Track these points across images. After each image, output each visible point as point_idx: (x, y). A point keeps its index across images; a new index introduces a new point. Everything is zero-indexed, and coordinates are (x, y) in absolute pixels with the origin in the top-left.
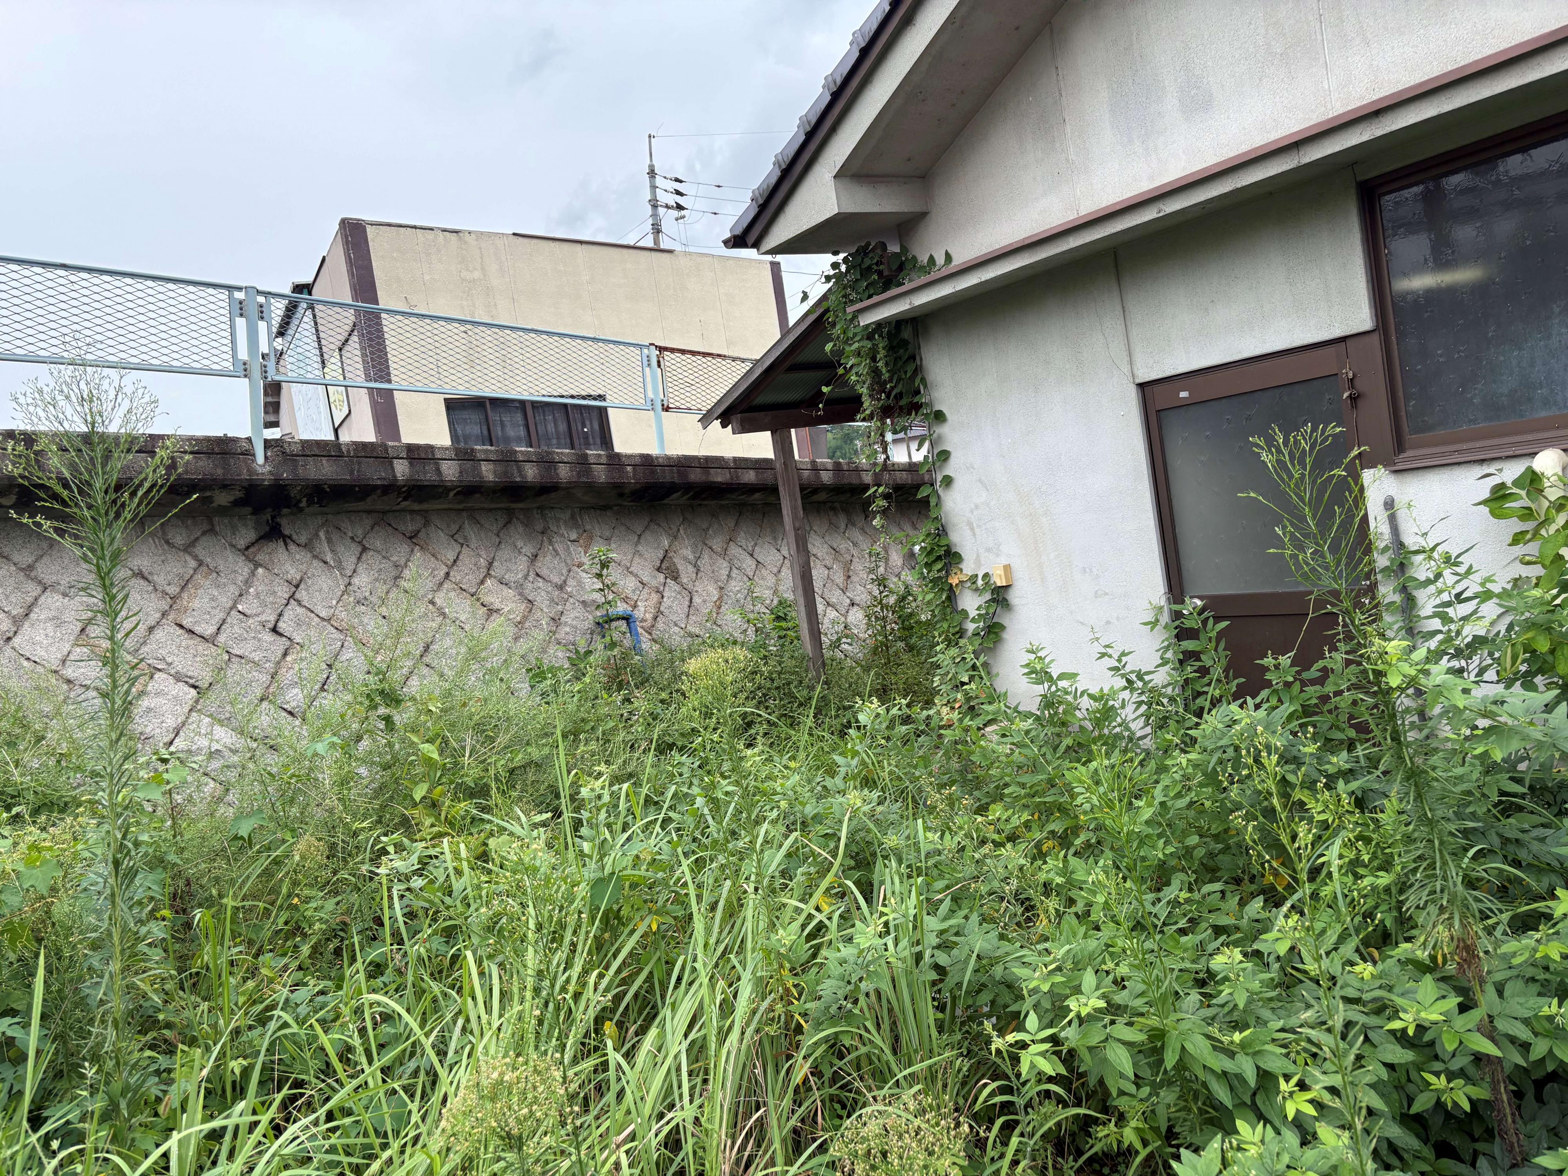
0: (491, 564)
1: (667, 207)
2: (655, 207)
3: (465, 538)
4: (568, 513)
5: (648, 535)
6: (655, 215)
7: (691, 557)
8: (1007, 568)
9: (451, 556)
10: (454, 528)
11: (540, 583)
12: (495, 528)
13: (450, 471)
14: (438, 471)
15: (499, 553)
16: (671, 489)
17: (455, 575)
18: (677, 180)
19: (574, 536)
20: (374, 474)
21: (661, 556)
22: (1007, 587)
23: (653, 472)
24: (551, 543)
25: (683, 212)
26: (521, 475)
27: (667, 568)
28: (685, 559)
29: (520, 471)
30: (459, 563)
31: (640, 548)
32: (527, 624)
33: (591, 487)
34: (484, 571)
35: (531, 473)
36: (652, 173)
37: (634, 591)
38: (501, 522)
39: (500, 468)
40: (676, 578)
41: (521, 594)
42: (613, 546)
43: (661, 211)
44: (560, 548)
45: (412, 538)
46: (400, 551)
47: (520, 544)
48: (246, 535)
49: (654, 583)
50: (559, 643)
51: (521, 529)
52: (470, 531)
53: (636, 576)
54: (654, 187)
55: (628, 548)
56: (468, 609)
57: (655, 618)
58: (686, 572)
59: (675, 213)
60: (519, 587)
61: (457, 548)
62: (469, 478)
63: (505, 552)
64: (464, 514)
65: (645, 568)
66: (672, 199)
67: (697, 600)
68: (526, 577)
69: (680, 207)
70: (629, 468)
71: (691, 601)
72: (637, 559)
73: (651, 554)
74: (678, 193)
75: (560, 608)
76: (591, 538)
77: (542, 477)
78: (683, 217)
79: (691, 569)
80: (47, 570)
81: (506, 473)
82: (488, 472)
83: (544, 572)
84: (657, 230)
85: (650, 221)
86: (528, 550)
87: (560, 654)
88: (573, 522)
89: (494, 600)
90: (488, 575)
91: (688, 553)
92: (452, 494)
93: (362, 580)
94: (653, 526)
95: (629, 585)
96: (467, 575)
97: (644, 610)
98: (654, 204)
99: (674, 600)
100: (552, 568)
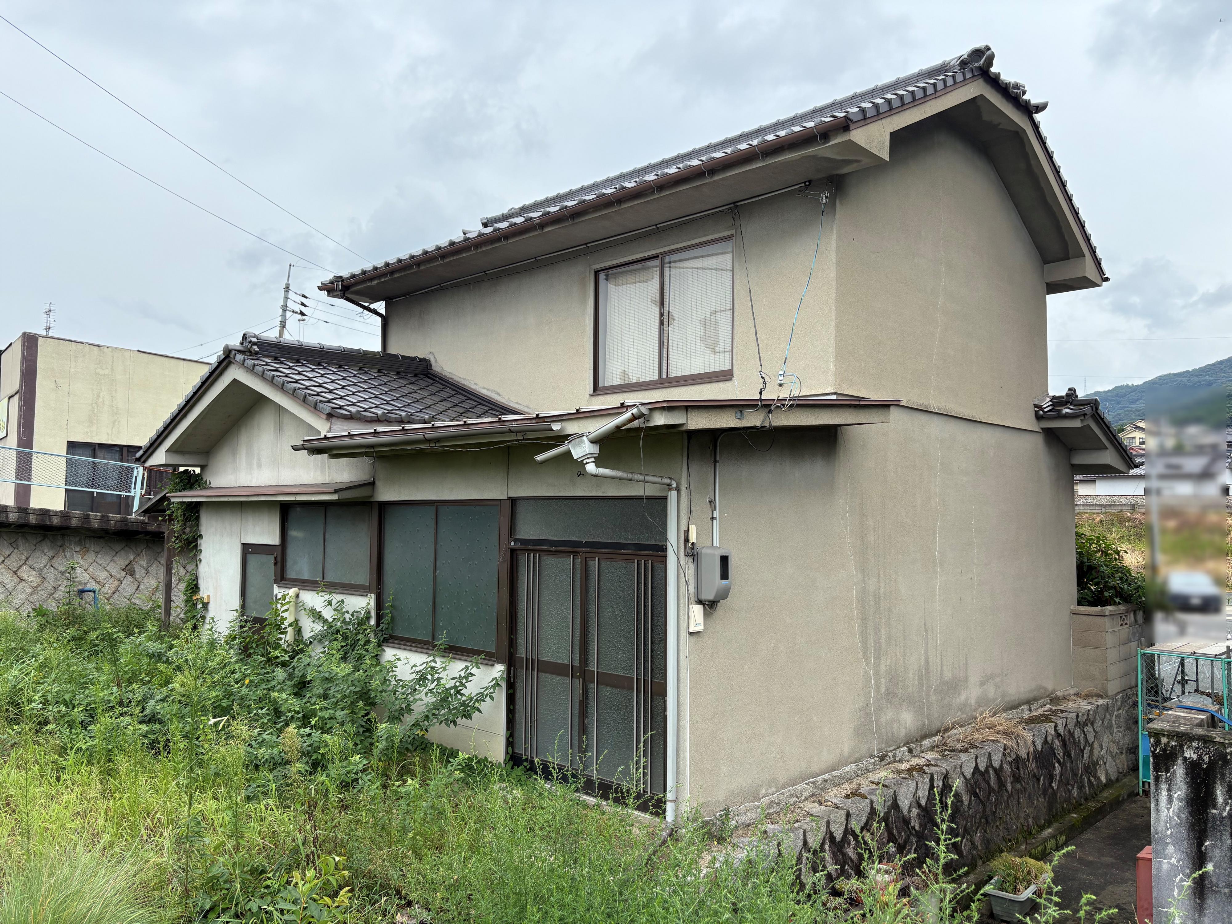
0: (27, 558)
1: (293, 311)
2: (285, 311)
3: (17, 545)
4: (78, 539)
5: (123, 553)
6: (284, 316)
7: (145, 565)
8: (208, 596)
9: (8, 553)
10: (13, 540)
11: (52, 570)
12: (35, 542)
13: (13, 517)
14: (7, 517)
15: (33, 554)
16: (137, 533)
17: (7, 562)
18: (304, 296)
19: (78, 549)
21: (127, 564)
22: (208, 603)
23: (126, 525)
24: (64, 551)
25: (305, 317)
26: (50, 521)
27: (129, 570)
28: (142, 566)
29: (50, 519)
30: (11, 556)
31: (115, 558)
32: (39, 588)
33: (88, 529)
34: (23, 562)
36: (287, 289)
37: (105, 579)
38: (39, 539)
39: (39, 518)
40: (132, 575)
41: (39, 574)
42: (99, 556)
43: (289, 314)
44: (68, 554)
47: (46, 550)
49: (118, 576)
50: (54, 599)
51: (49, 544)
52: (21, 542)
53: (108, 571)
54: (286, 298)
55: (109, 558)
56: (9, 578)
57: (114, 593)
58: (140, 572)
59: (300, 317)
60: (40, 571)
61: (12, 549)
62: (22, 521)
63: (37, 554)
64: (20, 534)
65: (115, 568)
66: (298, 308)
67: (142, 587)
68: (45, 566)
69: (302, 314)
70: (112, 522)
71: (138, 587)
72: (112, 564)
73: (121, 562)
74: (303, 304)
75: (60, 583)
76: (87, 551)
77: (61, 523)
78: (304, 320)
79: (143, 571)
81: (42, 520)
83: (56, 565)
84: (283, 325)
85: (280, 319)
86: (50, 554)
87: (53, 604)
88: (80, 543)
89: (25, 576)
90: (25, 563)
91: (144, 563)
92: (13, 526)
94: (126, 548)
95: (102, 576)
96: (13, 563)
97: (108, 589)
98: (285, 309)
99: (128, 586)
100: (61, 563)
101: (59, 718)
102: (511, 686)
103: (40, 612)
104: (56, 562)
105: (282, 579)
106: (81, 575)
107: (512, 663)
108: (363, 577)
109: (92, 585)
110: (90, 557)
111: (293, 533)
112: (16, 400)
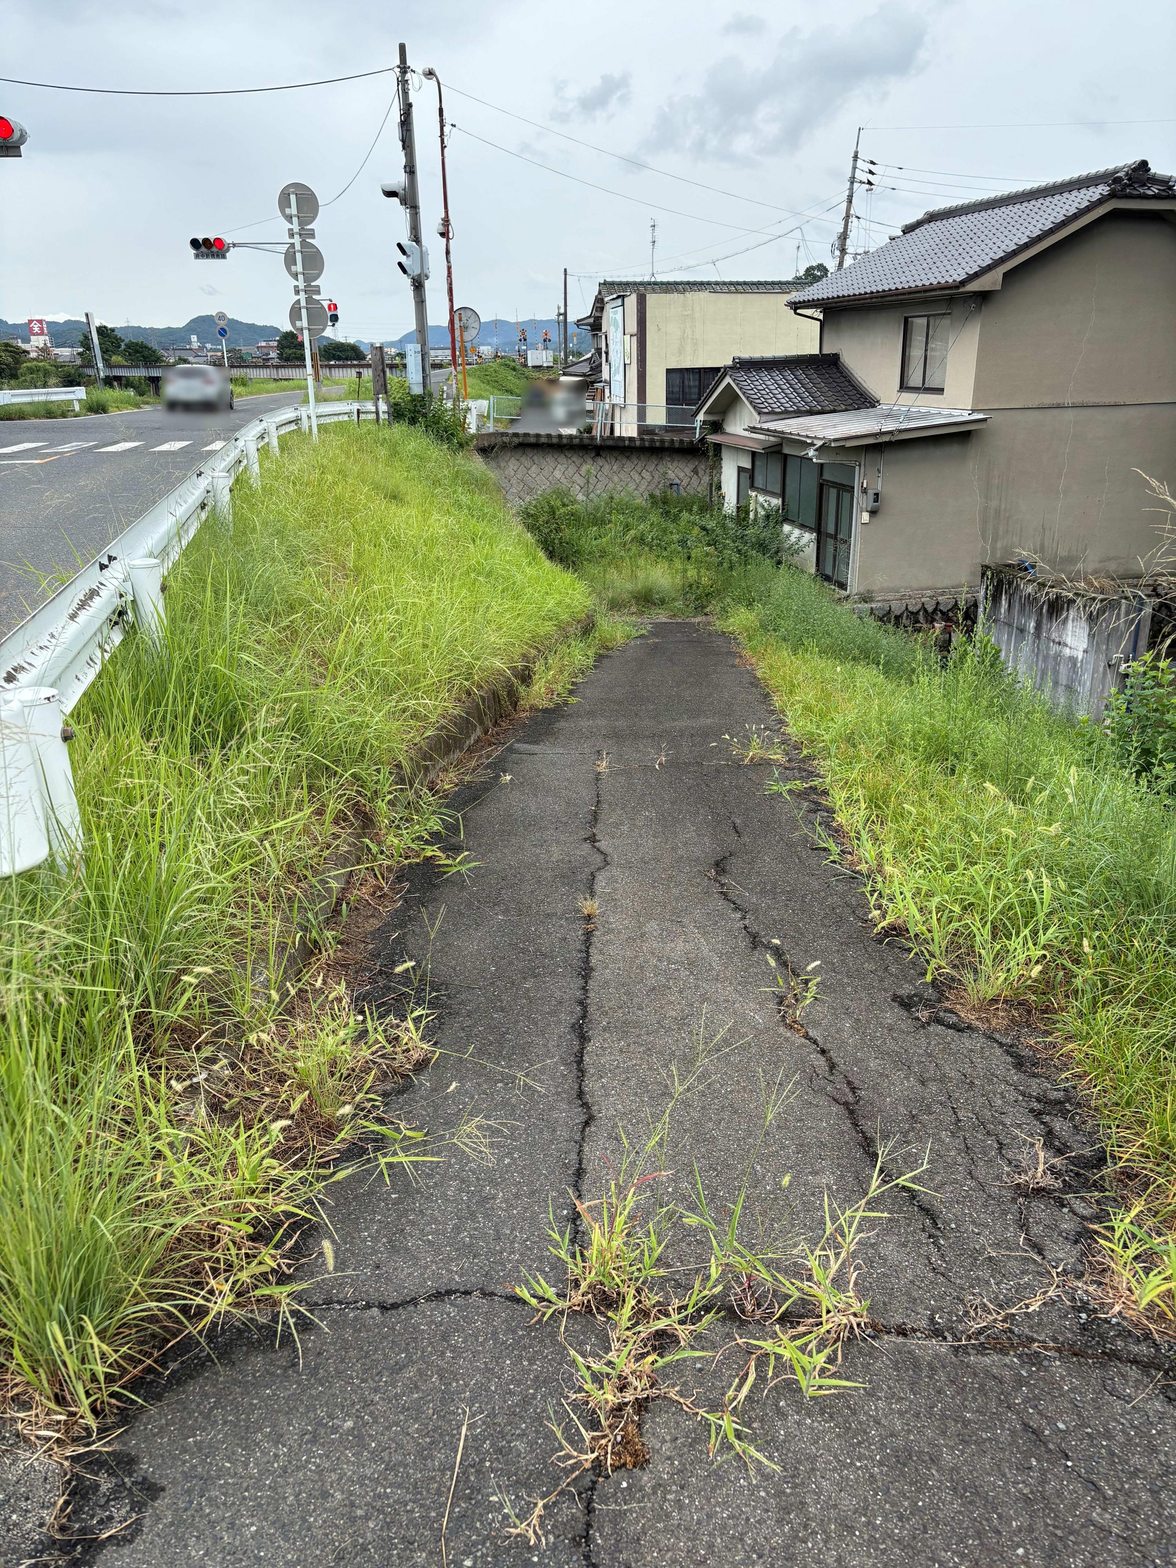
0: (645, 466)
1: (861, 182)
2: (852, 183)
3: (640, 458)
4: (669, 453)
5: (692, 461)
6: (851, 189)
8: (725, 492)
9: (636, 463)
10: (638, 456)
11: (657, 472)
12: (649, 457)
13: (638, 443)
14: (635, 443)
15: (648, 463)
17: (635, 468)
18: (872, 163)
19: (669, 459)
20: (621, 444)
21: (694, 467)
22: (725, 496)
23: (692, 445)
24: (662, 461)
25: (871, 187)
26: (655, 444)
27: (695, 471)
28: (701, 469)
30: (637, 465)
31: (688, 464)
32: (651, 483)
33: (673, 448)
34: (643, 468)
35: (658, 444)
36: (856, 157)
37: (683, 477)
38: (651, 455)
39: (651, 443)
40: (697, 474)
42: (680, 463)
43: (856, 186)
44: (664, 462)
45: (628, 457)
46: (624, 461)
47: (654, 461)
48: (593, 454)
49: (690, 475)
50: (658, 489)
51: (655, 458)
52: (642, 456)
53: (685, 472)
54: (854, 168)
55: (685, 464)
56: (637, 477)
57: (688, 485)
58: (701, 473)
59: (867, 186)
60: (651, 473)
61: (638, 460)
62: (642, 445)
63: (650, 462)
64: (640, 454)
65: (688, 471)
66: (866, 177)
67: (701, 482)
68: (654, 470)
69: (870, 183)
70: (686, 443)
72: (686, 468)
73: (691, 466)
74: (871, 172)
75: (661, 479)
76: (674, 460)
77: (661, 446)
78: (872, 190)
80: (559, 460)
82: (647, 444)
84: (850, 199)
85: (847, 194)
86: (656, 463)
87: (658, 492)
88: (670, 455)
89: (644, 475)
91: (703, 467)
92: (638, 449)
93: (615, 468)
94: (694, 458)
95: (681, 475)
96: (638, 468)
97: (684, 483)
98: (852, 180)
99: (695, 481)
100: (661, 469)
101: (658, 545)
102: (819, 542)
103: (652, 496)
104: (659, 468)
105: (752, 486)
106: (671, 475)
107: (819, 533)
108: (778, 490)
109: (677, 481)
110: (675, 464)
111: (757, 463)
112: (635, 339)
